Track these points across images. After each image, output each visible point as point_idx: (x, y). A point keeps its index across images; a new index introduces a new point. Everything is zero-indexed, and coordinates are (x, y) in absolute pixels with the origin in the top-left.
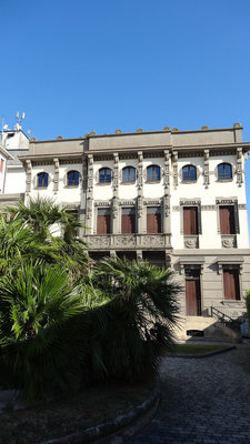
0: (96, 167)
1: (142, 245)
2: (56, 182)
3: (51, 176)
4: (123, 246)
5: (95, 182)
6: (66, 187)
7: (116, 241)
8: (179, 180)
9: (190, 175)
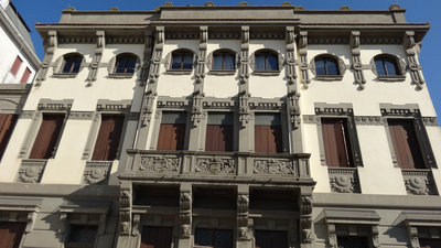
0: (168, 48)
1: (250, 175)
2: (94, 68)
3: (88, 59)
4: (209, 176)
5: (162, 69)
6: (110, 76)
7: (194, 166)
8: (311, 75)
9: (329, 69)
